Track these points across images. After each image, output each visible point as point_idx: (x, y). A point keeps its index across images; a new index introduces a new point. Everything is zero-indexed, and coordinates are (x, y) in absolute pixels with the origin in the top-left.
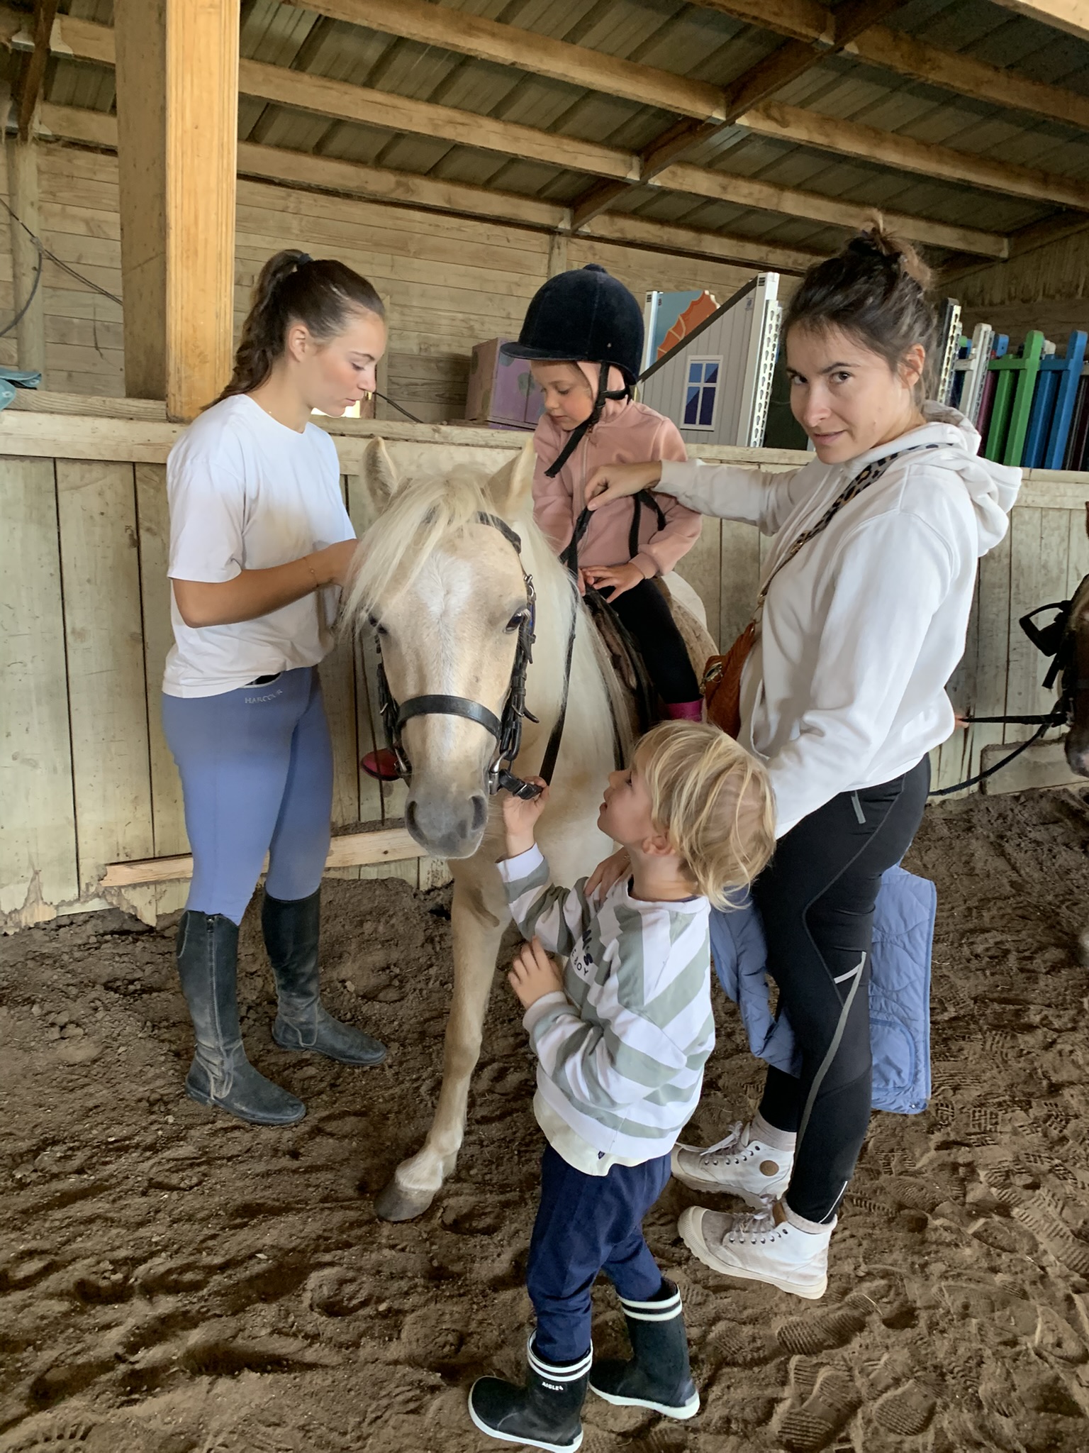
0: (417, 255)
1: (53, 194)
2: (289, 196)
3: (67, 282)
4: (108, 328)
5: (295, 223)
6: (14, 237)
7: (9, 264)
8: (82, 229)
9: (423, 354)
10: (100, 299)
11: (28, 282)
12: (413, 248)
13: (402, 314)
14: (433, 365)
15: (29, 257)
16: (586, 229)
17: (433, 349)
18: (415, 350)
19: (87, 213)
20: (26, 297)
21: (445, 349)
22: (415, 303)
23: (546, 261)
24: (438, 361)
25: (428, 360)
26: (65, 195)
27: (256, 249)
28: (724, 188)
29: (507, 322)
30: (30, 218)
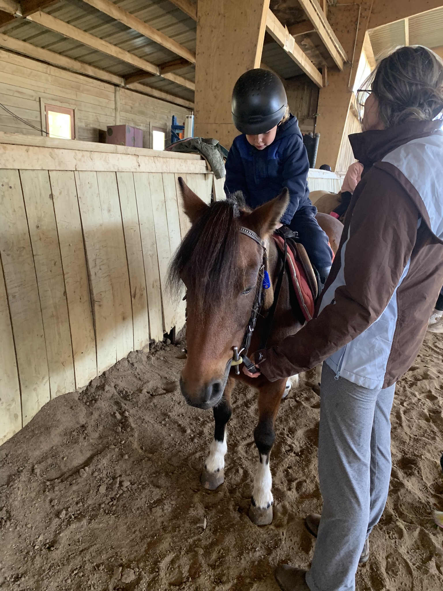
0: (82, 92)
2: (47, 68)
5: (50, 78)
9: (86, 128)
12: (81, 89)
13: (80, 113)
14: (89, 132)
16: (128, 86)
17: (88, 126)
18: (84, 127)
21: (91, 126)
22: (83, 110)
23: (114, 95)
24: (90, 130)
25: (87, 130)
27: (40, 87)
28: (175, 78)
29: (106, 116)
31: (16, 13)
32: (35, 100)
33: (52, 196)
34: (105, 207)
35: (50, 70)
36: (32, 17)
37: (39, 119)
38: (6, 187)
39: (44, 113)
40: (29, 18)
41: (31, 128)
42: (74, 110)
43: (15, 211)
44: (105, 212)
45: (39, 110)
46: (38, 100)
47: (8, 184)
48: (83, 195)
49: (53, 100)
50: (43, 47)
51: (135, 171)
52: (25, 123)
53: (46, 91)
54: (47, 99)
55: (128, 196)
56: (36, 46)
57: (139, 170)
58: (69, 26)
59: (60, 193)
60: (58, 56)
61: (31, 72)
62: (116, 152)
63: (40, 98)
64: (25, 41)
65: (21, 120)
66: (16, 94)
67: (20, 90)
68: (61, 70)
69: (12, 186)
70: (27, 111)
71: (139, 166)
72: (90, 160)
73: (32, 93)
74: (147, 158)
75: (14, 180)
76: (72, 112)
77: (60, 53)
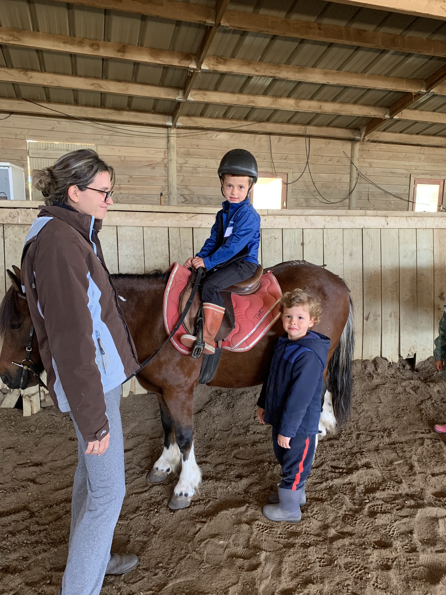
1: (361, 156)
2: (422, 149)
3: (363, 181)
4: (371, 193)
5: (423, 157)
6: (351, 169)
7: (349, 177)
8: (368, 165)
10: (370, 185)
11: (354, 182)
15: (355, 175)
19: (370, 160)
20: (353, 187)
26: (365, 156)
27: (412, 166)
30: (356, 163)
31: (384, 117)
32: (406, 177)
33: (303, 244)
34: (347, 252)
35: (424, 150)
36: (398, 116)
37: (407, 192)
38: (273, 238)
39: (412, 185)
40: (396, 117)
41: (399, 199)
42: (444, 180)
43: (275, 251)
44: (347, 256)
45: (408, 184)
46: (409, 176)
47: (274, 237)
48: (329, 244)
49: (423, 174)
50: (418, 134)
51: (382, 227)
52: (394, 196)
53: (417, 168)
54: (417, 174)
55: (372, 246)
56: (411, 134)
57: (386, 227)
58: (435, 113)
59: (310, 242)
60: (432, 138)
61: (406, 155)
62: (365, 215)
63: (411, 175)
64: (401, 132)
65: (390, 194)
66: (389, 175)
67: (393, 170)
68: (435, 148)
69: (277, 238)
70: (398, 186)
71: (387, 224)
72: (338, 221)
73: (404, 171)
74: (399, 218)
75: (279, 234)
76: (443, 182)
77: (434, 135)
